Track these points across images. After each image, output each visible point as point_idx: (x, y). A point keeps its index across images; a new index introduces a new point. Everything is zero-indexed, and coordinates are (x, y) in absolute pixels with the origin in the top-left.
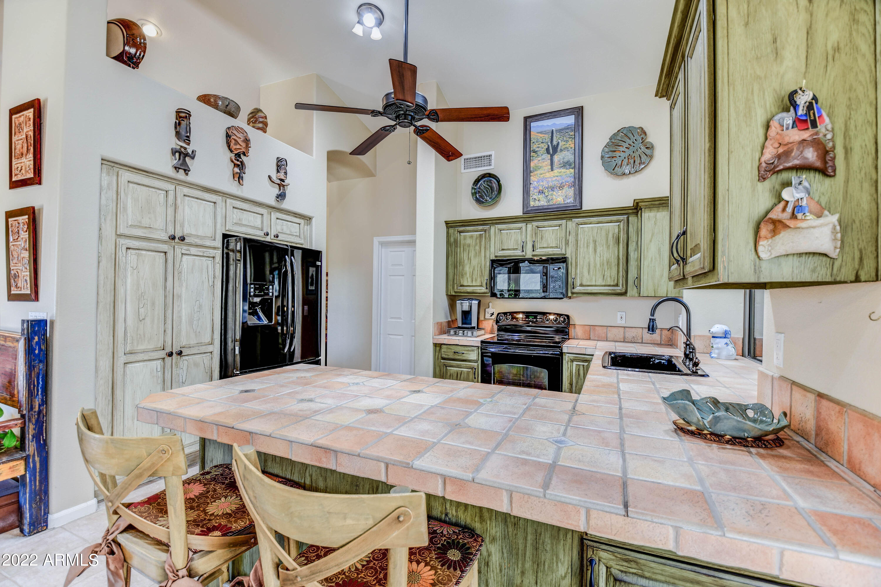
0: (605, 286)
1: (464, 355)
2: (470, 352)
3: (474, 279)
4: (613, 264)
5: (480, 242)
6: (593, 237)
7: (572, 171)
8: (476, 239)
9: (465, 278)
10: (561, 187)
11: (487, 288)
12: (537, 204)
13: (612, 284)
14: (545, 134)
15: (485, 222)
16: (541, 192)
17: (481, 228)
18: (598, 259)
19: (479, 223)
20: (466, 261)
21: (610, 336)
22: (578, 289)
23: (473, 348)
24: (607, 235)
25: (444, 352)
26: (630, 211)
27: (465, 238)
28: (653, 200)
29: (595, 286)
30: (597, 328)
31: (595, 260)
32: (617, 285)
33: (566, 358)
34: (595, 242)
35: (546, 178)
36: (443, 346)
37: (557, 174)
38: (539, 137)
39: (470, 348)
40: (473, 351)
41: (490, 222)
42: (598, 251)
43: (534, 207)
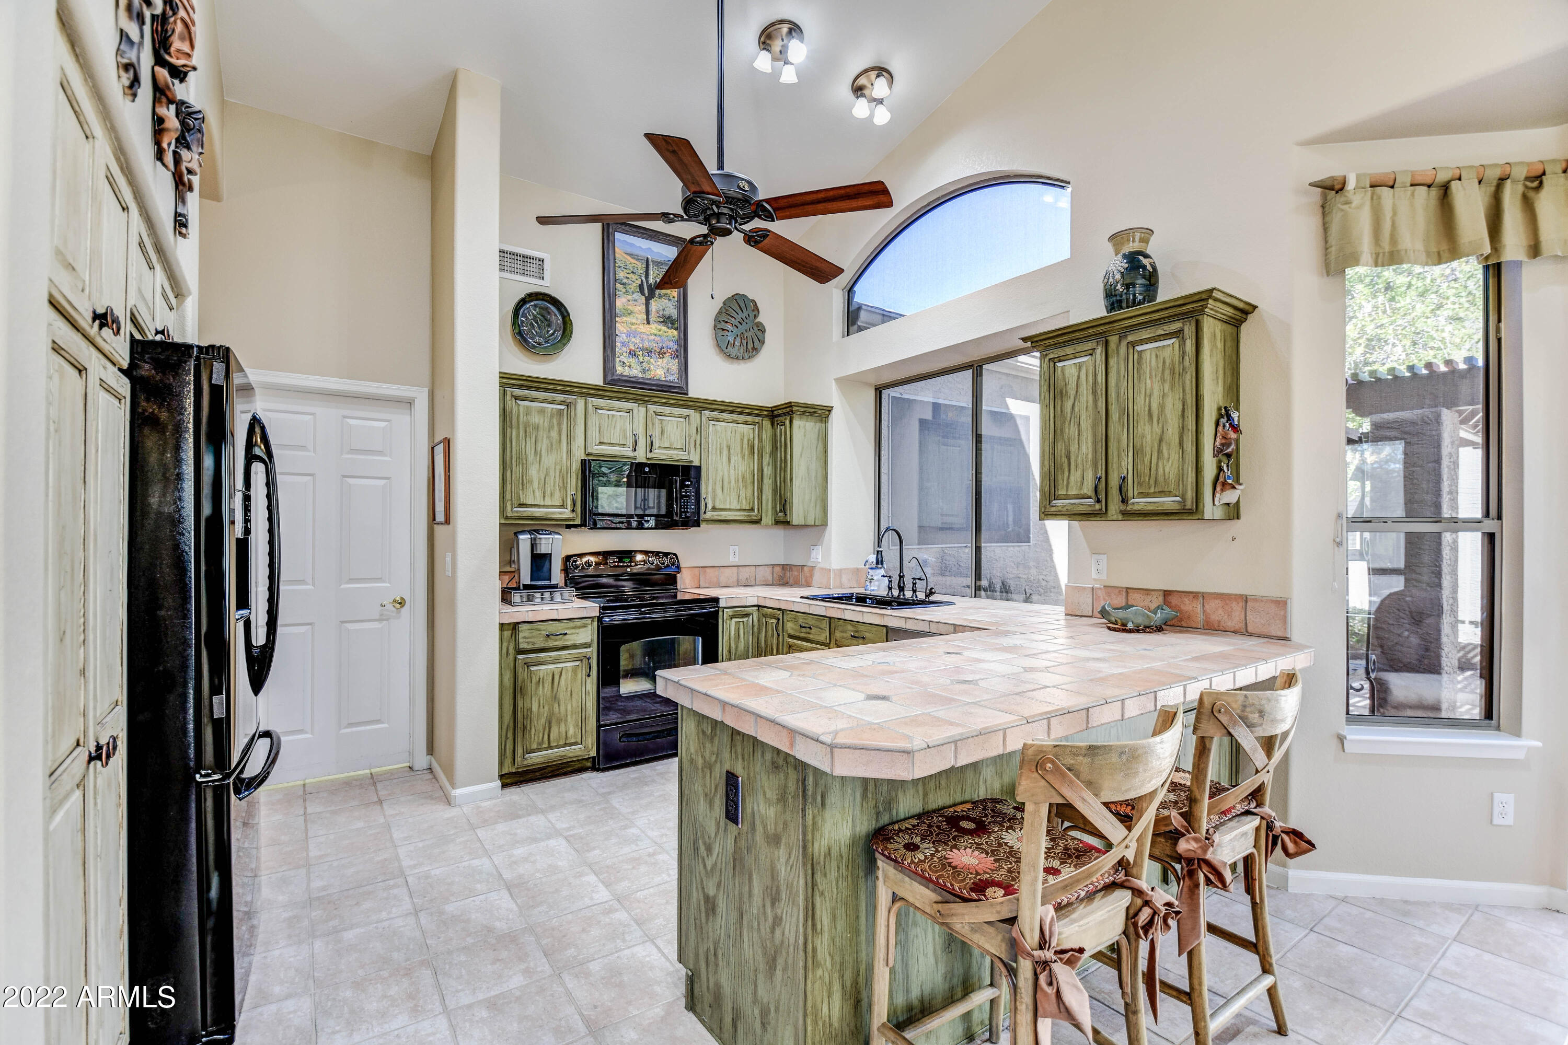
0: (740, 510)
1: (566, 637)
2: (578, 631)
3: (548, 494)
4: (749, 481)
5: (560, 424)
6: (727, 440)
7: (676, 333)
8: (552, 417)
9: (530, 491)
10: (661, 354)
11: (573, 511)
12: (627, 372)
13: (747, 508)
14: (637, 260)
15: (568, 389)
16: (633, 354)
17: (561, 397)
18: (732, 472)
19: (559, 387)
20: (531, 457)
21: (723, 580)
22: (709, 515)
23: (584, 621)
24: (742, 440)
25: (524, 638)
26: (766, 413)
27: (528, 411)
28: (807, 406)
29: (730, 510)
30: (708, 570)
31: (729, 472)
32: (752, 510)
33: (725, 615)
34: (729, 447)
35: (640, 333)
36: (523, 627)
37: (655, 332)
38: (628, 262)
39: (578, 623)
40: (585, 626)
41: (579, 390)
42: (733, 461)
43: (622, 375)
